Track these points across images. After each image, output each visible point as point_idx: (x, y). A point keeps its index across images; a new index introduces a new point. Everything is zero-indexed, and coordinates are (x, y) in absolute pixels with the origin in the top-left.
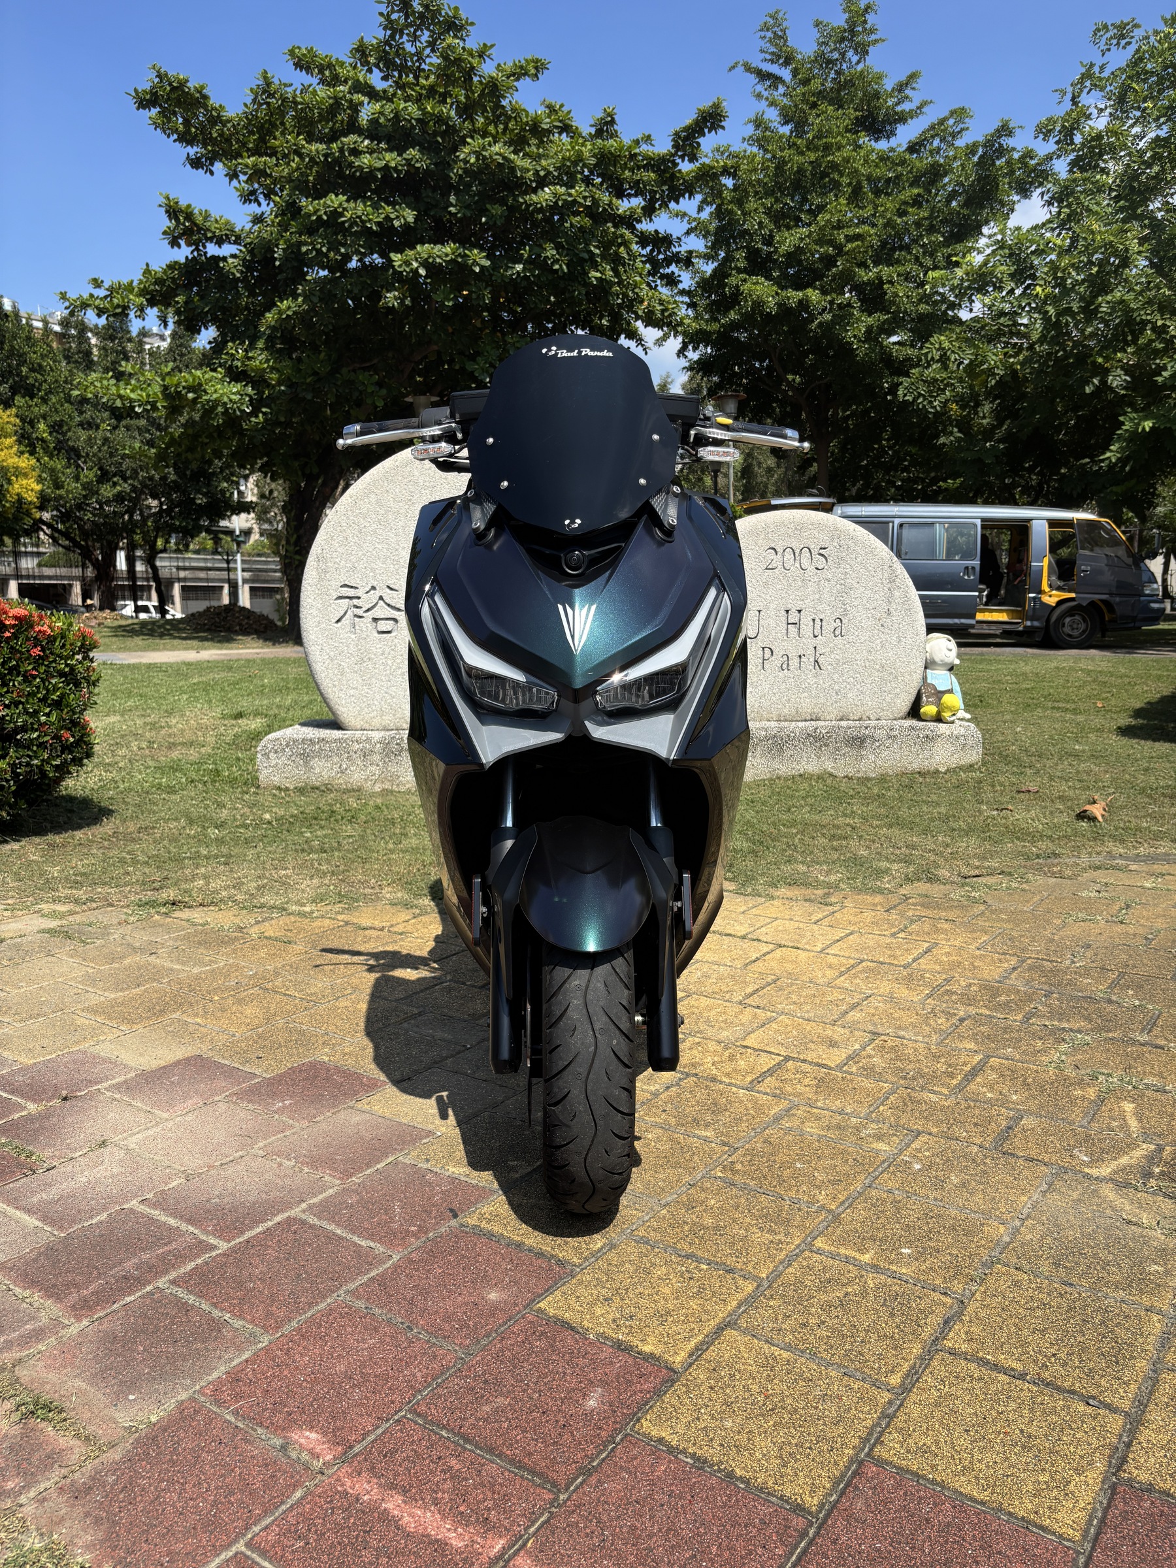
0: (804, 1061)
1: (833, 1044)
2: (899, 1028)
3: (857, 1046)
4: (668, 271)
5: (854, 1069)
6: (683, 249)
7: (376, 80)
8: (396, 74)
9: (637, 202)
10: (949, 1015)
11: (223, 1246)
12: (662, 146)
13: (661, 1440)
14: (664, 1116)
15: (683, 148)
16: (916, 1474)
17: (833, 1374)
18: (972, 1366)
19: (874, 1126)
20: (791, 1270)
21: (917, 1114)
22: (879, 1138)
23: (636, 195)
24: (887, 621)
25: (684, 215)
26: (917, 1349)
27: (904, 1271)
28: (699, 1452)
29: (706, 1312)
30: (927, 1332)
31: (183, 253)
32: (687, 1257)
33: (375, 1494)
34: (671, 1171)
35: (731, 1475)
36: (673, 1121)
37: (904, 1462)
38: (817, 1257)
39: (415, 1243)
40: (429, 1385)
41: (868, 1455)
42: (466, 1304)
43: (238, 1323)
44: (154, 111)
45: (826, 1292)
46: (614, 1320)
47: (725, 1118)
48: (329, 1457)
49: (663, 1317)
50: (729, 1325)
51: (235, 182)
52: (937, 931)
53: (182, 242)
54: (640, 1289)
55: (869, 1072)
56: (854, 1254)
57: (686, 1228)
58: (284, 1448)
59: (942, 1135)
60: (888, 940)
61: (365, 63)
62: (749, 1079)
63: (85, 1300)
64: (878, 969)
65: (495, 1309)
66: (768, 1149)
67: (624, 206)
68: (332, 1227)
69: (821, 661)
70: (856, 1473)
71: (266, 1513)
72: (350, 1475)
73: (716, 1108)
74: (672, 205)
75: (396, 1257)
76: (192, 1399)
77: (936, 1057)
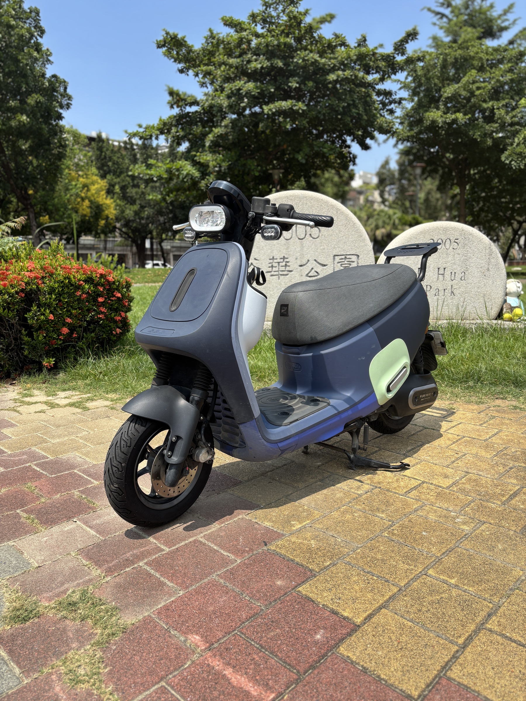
0: (432, 484)
1: (446, 477)
2: (479, 470)
3: (458, 478)
4: (389, 107)
5: (455, 489)
6: (397, 97)
7: (259, 29)
8: (267, 26)
9: (377, 76)
10: (504, 465)
11: (167, 550)
12: (388, 49)
13: (348, 657)
14: (363, 506)
15: (399, 50)
16: (466, 686)
17: (431, 635)
18: (499, 638)
19: (463, 517)
20: (416, 583)
21: (484, 513)
22: (464, 523)
23: (376, 73)
24: (487, 273)
25: (399, 81)
26: (473, 627)
27: (471, 589)
28: (365, 665)
29: (375, 600)
30: (479, 619)
31: (176, 111)
32: (368, 573)
33: (221, 667)
34: (364, 532)
35: (379, 676)
36: (367, 508)
37: (461, 680)
38: (429, 579)
39: (247, 556)
40: (248, 620)
41: (444, 675)
42: (267, 585)
43: (171, 584)
44: (164, 49)
45: (431, 596)
46: (332, 599)
47: (392, 508)
48: (203, 648)
49: (354, 600)
50: (384, 607)
51: (197, 78)
52: (503, 424)
53: (175, 106)
54: (344, 586)
55: (462, 491)
56: (447, 579)
57: (369, 559)
58: (185, 641)
59: (496, 524)
60: (478, 427)
61: (254, 21)
62: (405, 491)
63: (110, 568)
64: (472, 441)
65: (280, 588)
66: (411, 524)
67: (370, 78)
68: (212, 545)
69: (455, 291)
70: (438, 683)
71: (175, 670)
72: (211, 657)
73: (388, 504)
74: (393, 77)
75: (239, 561)
76: (149, 616)
77: (496, 486)
